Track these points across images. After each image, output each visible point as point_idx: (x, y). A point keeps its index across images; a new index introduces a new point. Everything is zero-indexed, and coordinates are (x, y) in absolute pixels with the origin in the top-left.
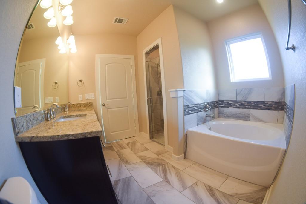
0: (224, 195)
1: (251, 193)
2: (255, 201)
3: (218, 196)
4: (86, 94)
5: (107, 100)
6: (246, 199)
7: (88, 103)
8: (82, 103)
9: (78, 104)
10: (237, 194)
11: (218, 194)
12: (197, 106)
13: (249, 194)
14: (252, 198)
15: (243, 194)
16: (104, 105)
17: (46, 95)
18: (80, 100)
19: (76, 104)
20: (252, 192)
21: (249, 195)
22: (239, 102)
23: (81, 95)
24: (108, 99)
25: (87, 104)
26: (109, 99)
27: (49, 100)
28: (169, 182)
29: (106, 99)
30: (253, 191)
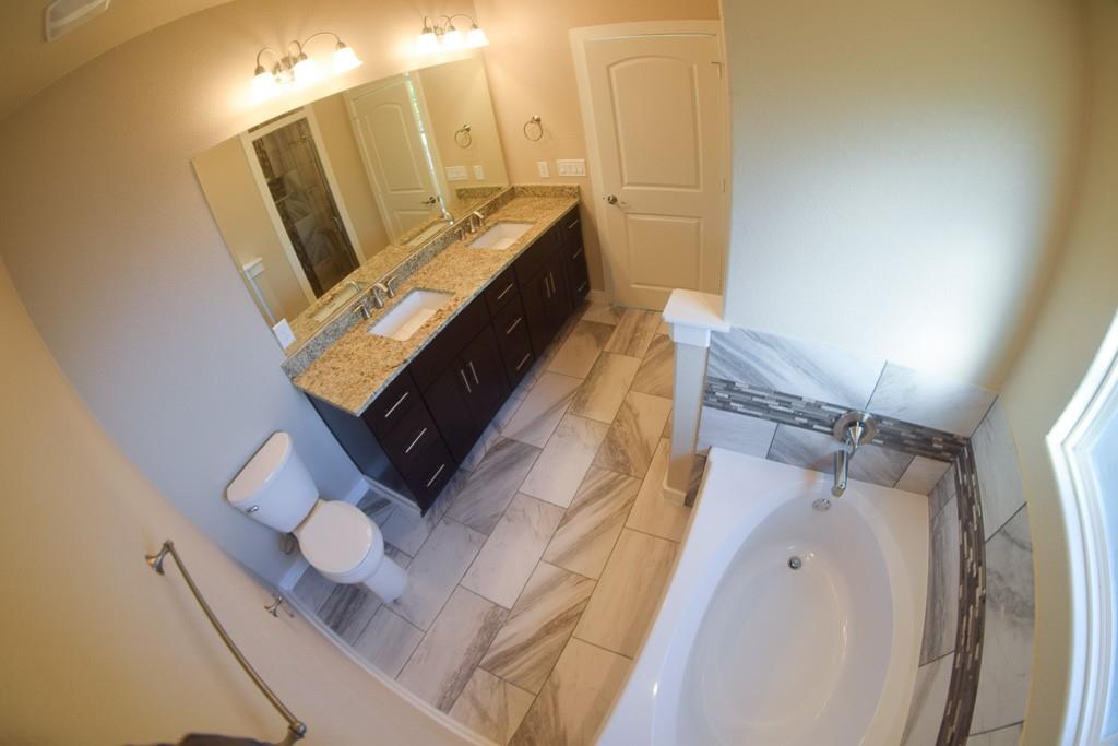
0: (553, 657)
1: (557, 726)
2: (527, 735)
3: (547, 643)
4: (558, 161)
5: (623, 185)
6: (537, 713)
7: (564, 187)
8: (548, 187)
9: (535, 188)
10: (556, 688)
11: (552, 641)
12: (790, 403)
13: (552, 719)
14: (537, 728)
15: (555, 705)
16: (613, 201)
17: (446, 160)
18: (542, 175)
19: (531, 188)
20: (562, 726)
21: (549, 719)
22: (980, 563)
23: (545, 163)
24: (626, 181)
25: (563, 189)
26: (629, 184)
27: (459, 173)
28: (566, 523)
29: (622, 181)
30: (565, 732)
